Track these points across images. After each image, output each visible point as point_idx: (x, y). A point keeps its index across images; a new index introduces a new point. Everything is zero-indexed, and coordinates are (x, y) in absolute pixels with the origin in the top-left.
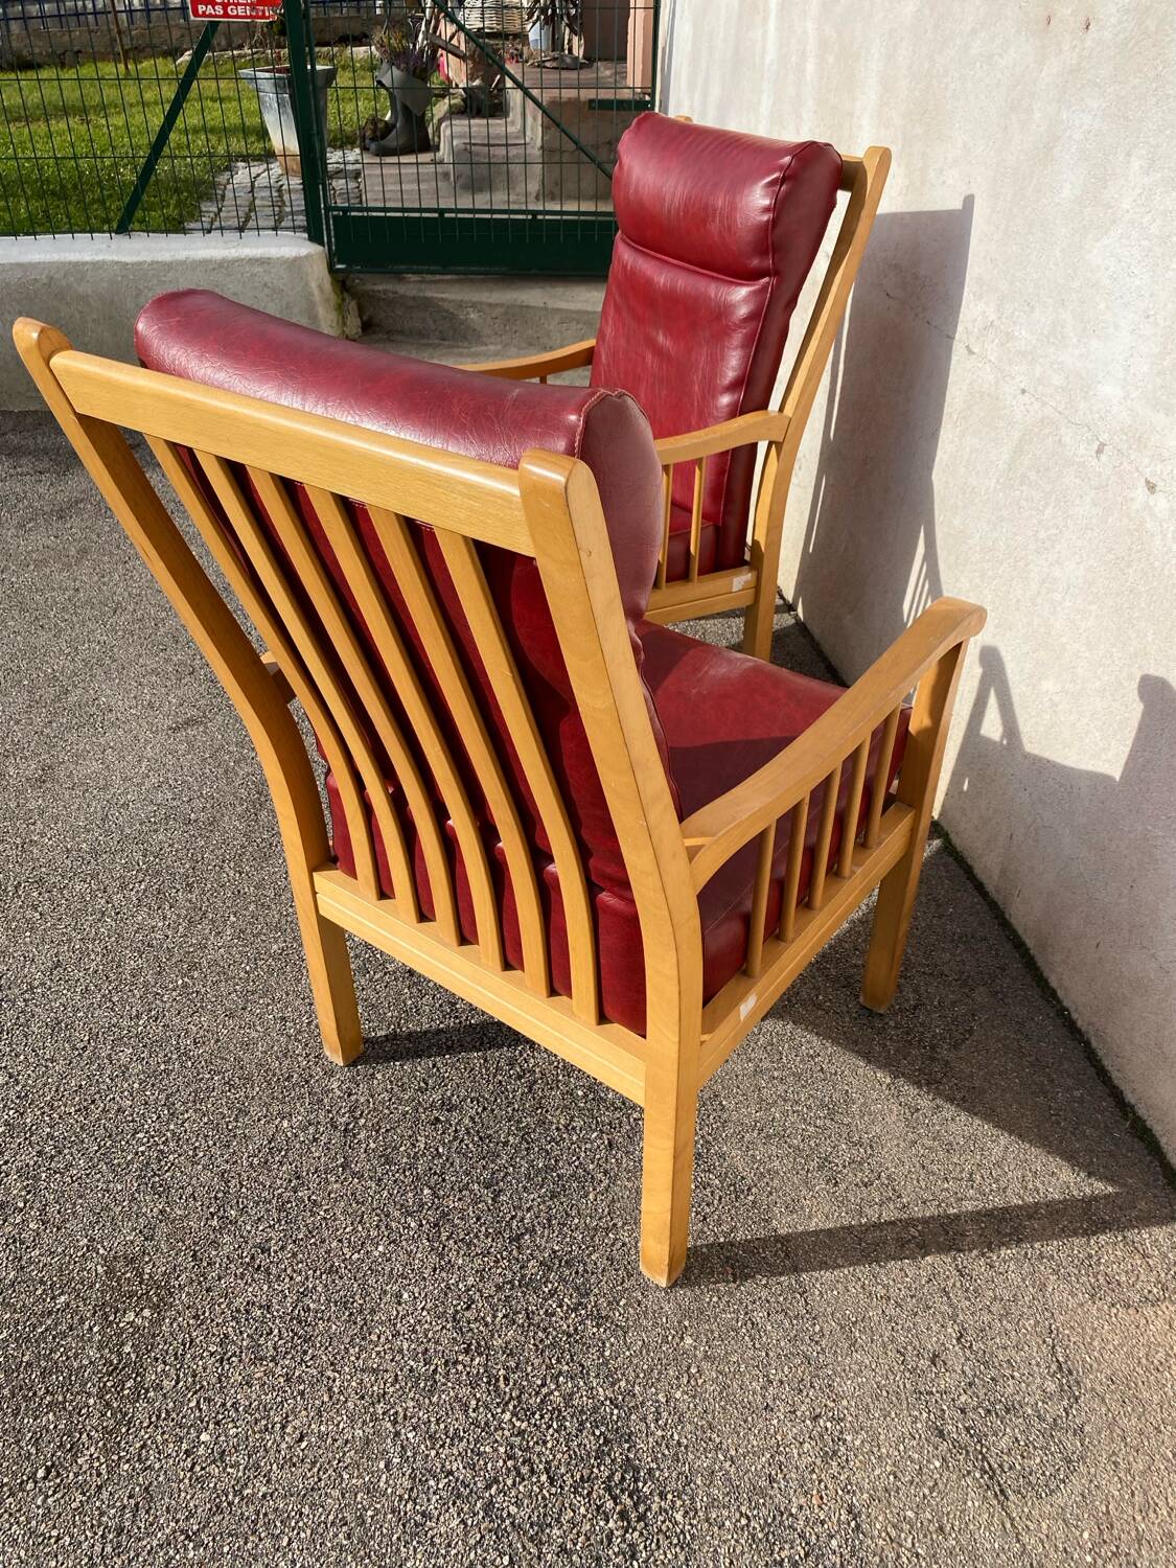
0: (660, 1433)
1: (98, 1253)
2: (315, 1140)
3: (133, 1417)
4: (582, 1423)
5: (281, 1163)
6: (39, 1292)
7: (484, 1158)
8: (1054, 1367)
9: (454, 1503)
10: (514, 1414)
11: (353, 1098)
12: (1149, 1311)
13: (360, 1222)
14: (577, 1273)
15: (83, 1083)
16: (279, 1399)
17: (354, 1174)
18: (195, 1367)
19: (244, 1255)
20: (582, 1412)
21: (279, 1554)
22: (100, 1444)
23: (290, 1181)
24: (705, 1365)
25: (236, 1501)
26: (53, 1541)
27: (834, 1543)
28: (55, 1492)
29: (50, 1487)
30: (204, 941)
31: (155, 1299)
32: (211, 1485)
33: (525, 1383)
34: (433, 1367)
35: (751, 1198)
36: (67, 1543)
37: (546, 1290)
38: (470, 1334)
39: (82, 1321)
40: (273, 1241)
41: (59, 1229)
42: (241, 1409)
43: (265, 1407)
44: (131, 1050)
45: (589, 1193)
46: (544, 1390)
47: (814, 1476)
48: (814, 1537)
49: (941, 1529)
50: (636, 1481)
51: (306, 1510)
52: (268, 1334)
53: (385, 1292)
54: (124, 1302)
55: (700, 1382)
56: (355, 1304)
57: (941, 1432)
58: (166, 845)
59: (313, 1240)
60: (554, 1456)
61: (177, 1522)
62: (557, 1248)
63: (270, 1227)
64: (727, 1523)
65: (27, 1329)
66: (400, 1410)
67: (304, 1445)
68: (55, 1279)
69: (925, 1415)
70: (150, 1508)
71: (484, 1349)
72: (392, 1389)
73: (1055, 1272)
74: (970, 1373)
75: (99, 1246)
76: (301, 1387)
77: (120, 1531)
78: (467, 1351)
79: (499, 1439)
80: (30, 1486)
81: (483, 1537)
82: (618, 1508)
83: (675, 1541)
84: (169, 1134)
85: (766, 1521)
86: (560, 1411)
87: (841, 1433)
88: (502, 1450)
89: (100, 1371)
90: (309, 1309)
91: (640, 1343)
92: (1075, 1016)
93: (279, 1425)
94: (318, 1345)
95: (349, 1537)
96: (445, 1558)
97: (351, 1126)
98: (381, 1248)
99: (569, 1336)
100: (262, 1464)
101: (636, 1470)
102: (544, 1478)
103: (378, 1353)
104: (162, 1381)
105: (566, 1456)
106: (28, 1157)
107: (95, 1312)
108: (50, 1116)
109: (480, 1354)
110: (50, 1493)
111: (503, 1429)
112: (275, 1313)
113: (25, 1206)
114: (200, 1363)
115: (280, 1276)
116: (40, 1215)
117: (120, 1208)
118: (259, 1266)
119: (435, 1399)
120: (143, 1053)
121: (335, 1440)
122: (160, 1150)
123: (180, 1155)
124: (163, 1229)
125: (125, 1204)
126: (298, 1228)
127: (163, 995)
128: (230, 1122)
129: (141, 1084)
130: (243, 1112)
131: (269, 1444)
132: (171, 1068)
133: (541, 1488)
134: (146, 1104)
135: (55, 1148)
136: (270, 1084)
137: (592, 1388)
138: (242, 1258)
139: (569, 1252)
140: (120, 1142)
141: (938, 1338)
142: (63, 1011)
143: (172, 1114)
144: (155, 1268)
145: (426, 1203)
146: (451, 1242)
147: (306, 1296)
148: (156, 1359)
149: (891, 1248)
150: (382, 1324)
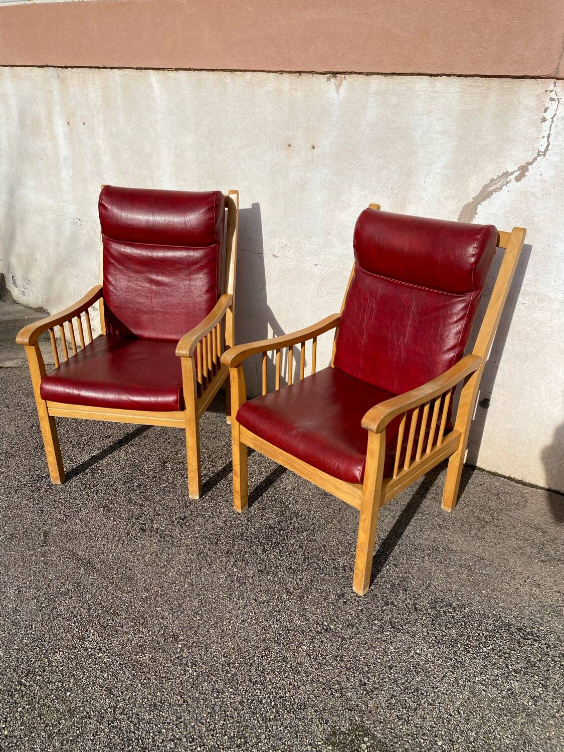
0: (512, 616)
1: (320, 745)
2: (322, 642)
4: (498, 632)
5: (324, 658)
7: (374, 599)
8: (535, 530)
9: (509, 680)
10: (485, 647)
13: (375, 648)
14: (441, 602)
15: (209, 711)
16: (438, 711)
17: (350, 639)
18: (405, 733)
20: (495, 630)
23: (336, 660)
24: (495, 593)
25: (474, 744)
30: (162, 625)
31: (361, 733)
33: (475, 638)
34: (454, 659)
35: (441, 548)
37: (442, 613)
38: (447, 642)
40: (363, 679)
42: (434, 726)
43: (438, 717)
45: (411, 582)
46: (481, 635)
50: (525, 631)
51: (489, 724)
52: (406, 701)
53: (412, 657)
54: (354, 746)
55: (499, 597)
56: (412, 668)
57: (543, 561)
58: (72, 609)
62: (427, 601)
63: (354, 677)
64: (549, 619)
66: (465, 677)
67: (462, 712)
69: (536, 560)
71: (456, 642)
72: (455, 675)
73: (507, 511)
74: (528, 545)
75: (317, 743)
78: (453, 646)
79: (492, 656)
81: (525, 678)
83: (549, 633)
84: (273, 690)
86: (491, 635)
88: (497, 657)
90: (403, 683)
93: (449, 716)
94: (422, 688)
95: (507, 716)
96: (527, 692)
97: (325, 628)
98: (392, 648)
99: (464, 617)
100: (463, 729)
101: (521, 629)
102: (513, 652)
103: (437, 671)
104: (404, 747)
105: (508, 642)
108: (217, 733)
111: (489, 653)
112: (398, 695)
114: (404, 730)
115: (381, 685)
117: (301, 727)
118: (371, 689)
119: (467, 665)
120: (212, 679)
121: (466, 702)
122: (280, 698)
123: (289, 691)
124: (326, 715)
125: (300, 724)
126: (362, 669)
127: (182, 656)
128: (286, 665)
129: (232, 688)
130: (285, 659)
131: (456, 723)
132: (233, 672)
133: (516, 655)
134: (246, 691)
135: (241, 738)
136: (277, 642)
137: (487, 623)
138: (363, 694)
139: (431, 599)
140: (261, 711)
141: (514, 543)
142: (148, 700)
143: (262, 684)
144: (345, 727)
145: (381, 625)
146: (404, 627)
147: (397, 681)
148: (392, 745)
149: (480, 533)
150: (426, 664)
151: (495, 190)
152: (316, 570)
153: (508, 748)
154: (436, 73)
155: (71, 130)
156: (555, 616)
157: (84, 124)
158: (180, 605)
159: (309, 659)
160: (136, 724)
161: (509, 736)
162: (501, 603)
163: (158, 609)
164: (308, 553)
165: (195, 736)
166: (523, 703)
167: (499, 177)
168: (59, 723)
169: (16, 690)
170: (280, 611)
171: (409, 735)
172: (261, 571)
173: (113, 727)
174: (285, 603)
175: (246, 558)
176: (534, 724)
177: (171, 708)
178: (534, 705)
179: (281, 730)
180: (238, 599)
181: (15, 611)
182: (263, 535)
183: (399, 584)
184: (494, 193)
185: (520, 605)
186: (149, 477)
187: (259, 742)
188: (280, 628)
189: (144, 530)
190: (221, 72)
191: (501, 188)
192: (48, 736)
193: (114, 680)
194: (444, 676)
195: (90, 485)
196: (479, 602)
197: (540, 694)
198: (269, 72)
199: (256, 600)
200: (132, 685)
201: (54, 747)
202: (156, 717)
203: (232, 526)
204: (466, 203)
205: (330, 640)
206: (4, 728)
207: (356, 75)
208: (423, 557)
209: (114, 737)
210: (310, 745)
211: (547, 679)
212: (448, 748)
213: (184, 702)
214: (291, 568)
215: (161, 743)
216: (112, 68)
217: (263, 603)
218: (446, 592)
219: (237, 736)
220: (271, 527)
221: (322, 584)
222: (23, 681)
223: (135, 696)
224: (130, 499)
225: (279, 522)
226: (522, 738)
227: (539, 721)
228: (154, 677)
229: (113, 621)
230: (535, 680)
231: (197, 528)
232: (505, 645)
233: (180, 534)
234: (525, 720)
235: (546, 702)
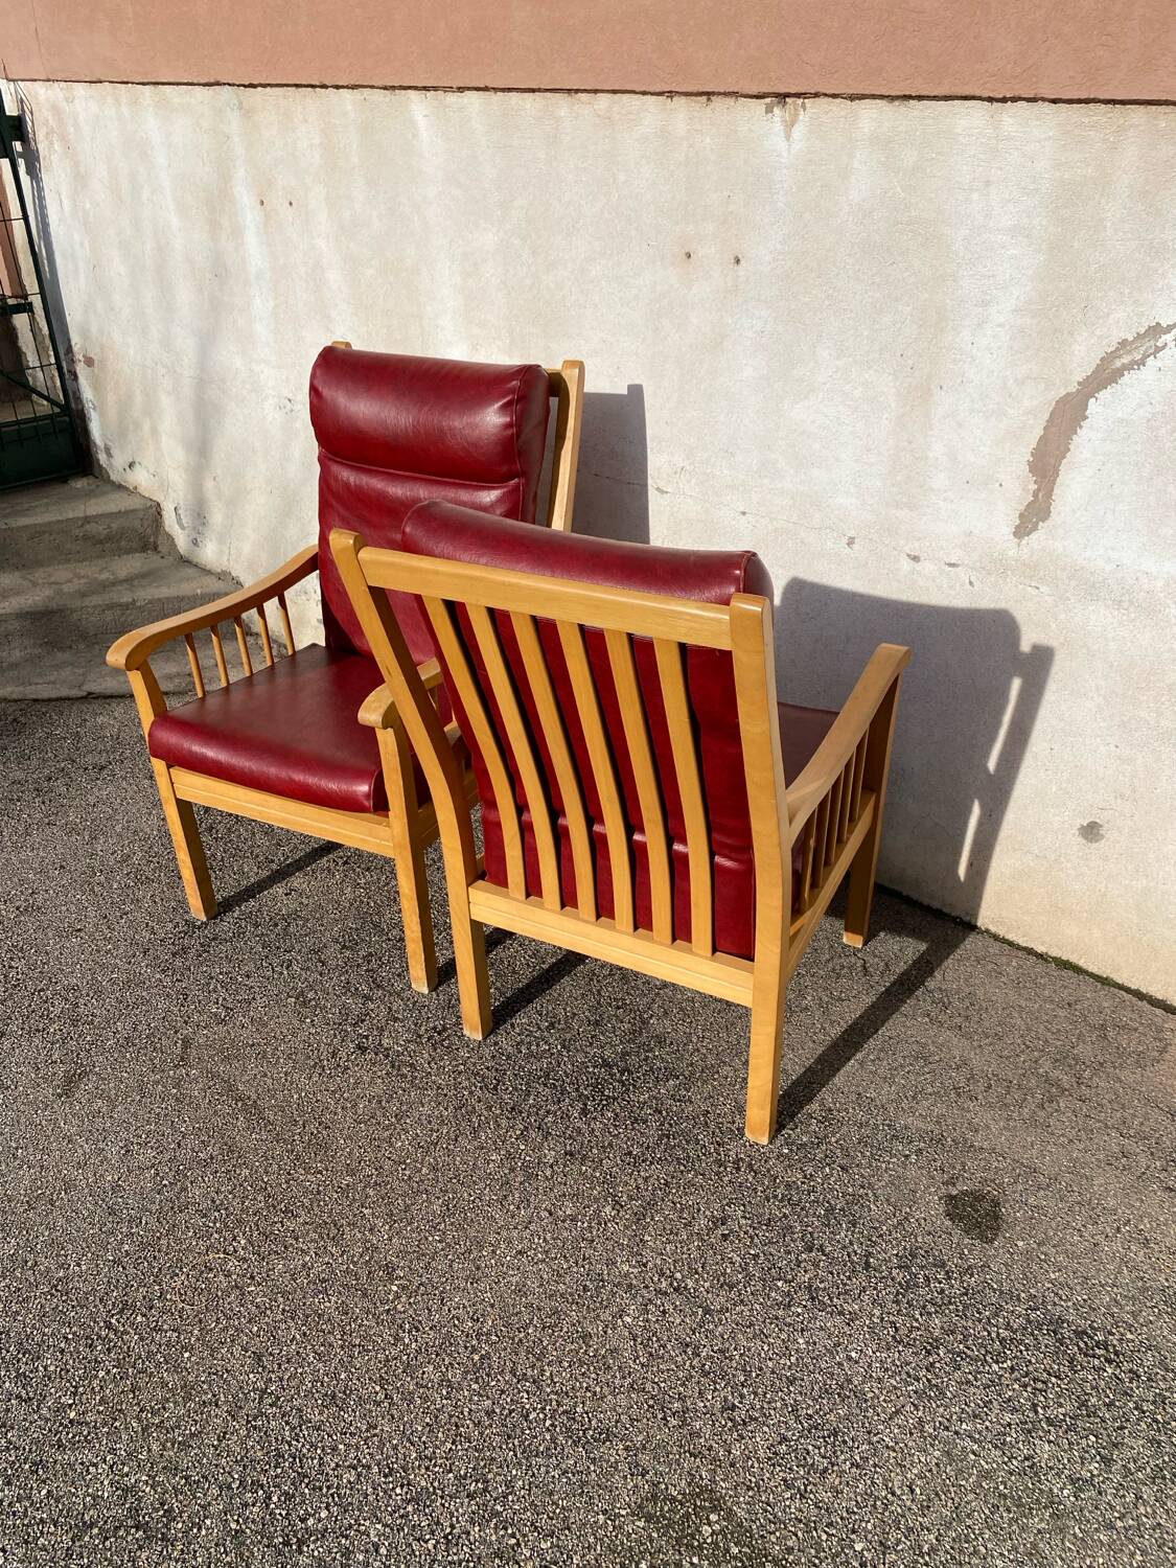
1: (623, 1516)
2: (664, 1312)
4: (1032, 1334)
5: (661, 1346)
7: (784, 1236)
9: (1033, 1437)
10: (997, 1362)
11: (650, 1265)
13: (767, 1337)
14: (923, 1256)
15: (428, 1420)
16: (869, 1482)
17: (720, 1312)
18: (793, 1516)
19: (723, 1423)
20: (1025, 1329)
21: (989, 1559)
23: (685, 1352)
24: (1044, 1249)
30: (368, 1244)
31: (707, 1504)
33: (980, 1341)
34: (924, 1379)
35: (949, 1139)
37: (922, 1280)
38: (918, 1342)
40: (730, 1398)
42: (855, 1509)
43: (866, 1494)
45: (869, 1206)
46: (994, 1335)
47: (1153, 1259)
50: (1092, 1338)
51: (969, 1522)
52: (808, 1453)
53: (840, 1364)
54: (689, 1526)
55: (1052, 1259)
56: (834, 1387)
58: (213, 1194)
59: (754, 1375)
60: (1043, 1364)
62: (895, 1252)
63: (714, 1391)
64: (1151, 1318)
66: (940, 1419)
67: (918, 1491)
69: (1155, 1186)
71: (936, 1343)
72: (920, 1413)
73: (1115, 1068)
74: (1145, 1149)
75: (617, 1511)
76: (871, 1462)
78: (929, 1353)
79: (1007, 1382)
81: (1067, 1439)
82: (1102, 1359)
83: (1144, 1349)
84: (553, 1397)
86: (1015, 1339)
87: (1136, 1227)
88: (1016, 1386)
90: (810, 1416)
91: (1002, 1266)
93: (889, 1496)
94: (846, 1430)
95: (1010, 1512)
96: (1066, 1469)
97: (676, 1284)
98: (801, 1341)
99: (967, 1295)
100: (912, 1525)
101: (1085, 1332)
102: (1054, 1380)
103: (885, 1401)
104: (785, 1544)
105: (1048, 1358)
106: (463, 1508)
107: (679, 1551)
108: (435, 1466)
109: (938, 1348)
111: (1002, 1376)
112: (794, 1438)
113: (518, 1540)
114: (793, 1510)
115: (765, 1414)
116: (539, 1534)
117: (594, 1475)
118: (743, 1420)
119: (949, 1395)
120: (444, 1360)
121: (930, 1471)
122: (563, 1413)
123: (583, 1403)
124: (644, 1459)
125: (592, 1469)
126: (734, 1376)
127: (395, 1308)
128: (586, 1351)
129: (477, 1382)
130: (586, 1337)
131: (899, 1511)
132: (483, 1352)
133: (1059, 1386)
134: (503, 1392)
135: (477, 1481)
136: (577, 1303)
137: (1013, 1312)
138: (725, 1426)
139: (905, 1248)
140: (523, 1433)
141: (1114, 1143)
142: (322, 1385)
143: (534, 1382)
144: (677, 1486)
145: (789, 1291)
146: (835, 1300)
147: (797, 1410)
148: (762, 1537)
149: (1042, 1113)
150: (863, 1382)
151: (1129, 367)
152: (679, 1163)
154: (1001, 96)
155: (268, 217)
156: (1167, 1313)
157: (291, 204)
158: (407, 1208)
159: (632, 1343)
160: (295, 1428)
161: (1006, 1553)
162: (1054, 1272)
163: (366, 1212)
164: (671, 1125)
165: (395, 1466)
166: (1051, 1490)
167: (1139, 336)
168: (164, 1408)
169: (99, 1337)
170: (593, 1241)
171: (800, 1521)
172: (571, 1155)
173: (255, 1428)
174: (606, 1224)
175: (546, 1124)
176: (1064, 1537)
177: (361, 1405)
178: (1075, 1496)
179: (554, 1477)
180: (518, 1208)
181: (116, 1188)
182: (587, 1080)
183: (842, 1210)
184: (1125, 373)
185: (1093, 1281)
186: (389, 940)
187: (511, 1493)
188: (588, 1275)
189: (362, 1049)
190: (548, 94)
191: (1142, 363)
192: (142, 1429)
193: (269, 1339)
194: (897, 1412)
195: (278, 948)
196: (1006, 1265)
197: (1093, 1475)
198: (644, 93)
199: (551, 1214)
200: (298, 1352)
201: (150, 1450)
202: (331, 1420)
203: (531, 1054)
204: (1062, 393)
205: (681, 1311)
206: (70, 1405)
207: (826, 99)
208: (907, 1156)
209: (253, 1447)
210: (605, 1512)
211: (1115, 1445)
212: (873, 1559)
213: (386, 1398)
214: (630, 1153)
215: (334, 1470)
216: (337, 87)
217: (563, 1221)
218: (940, 1237)
219: (471, 1477)
220: (606, 1064)
221: (686, 1194)
222: (113, 1321)
223: (301, 1374)
224: (348, 983)
225: (625, 1054)
226: (1032, 1560)
227: (1077, 1531)
228: (340, 1342)
229: (283, 1226)
230: (1088, 1445)
231: (464, 1053)
232: (1039, 1362)
233: (429, 1063)
234: (1048, 1524)
235: (1100, 1493)
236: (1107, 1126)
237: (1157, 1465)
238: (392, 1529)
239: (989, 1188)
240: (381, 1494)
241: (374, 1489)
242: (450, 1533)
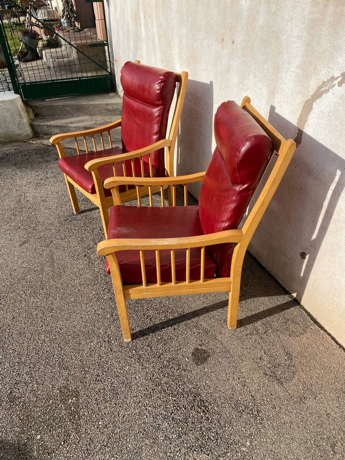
0: (206, 392)
1: (56, 388)
2: (101, 346)
3: (80, 424)
4: (188, 394)
5: (94, 354)
6: (44, 401)
7: (145, 340)
8: (286, 353)
9: (165, 420)
10: (172, 397)
11: (107, 333)
12: (302, 336)
13: (120, 363)
14: (176, 361)
15: (34, 347)
16: (115, 409)
17: (114, 352)
18: (91, 408)
19: (94, 378)
20: (187, 392)
22: (75, 432)
23: (99, 358)
24: (212, 374)
25: (113, 435)
26: (72, 457)
27: (250, 404)
28: (68, 446)
29: (66, 446)
30: (52, 302)
31: (75, 395)
32: (106, 433)
33: (172, 389)
34: (149, 392)
35: (210, 333)
36: (76, 457)
37: (170, 367)
38: (156, 382)
39: (58, 405)
40: (100, 373)
41: (43, 385)
42: (107, 414)
43: (112, 412)
44: (44, 335)
45: (173, 342)
46: (177, 390)
47: (242, 391)
48: (246, 404)
49: (271, 394)
50: (204, 403)
51: (131, 432)
52: (107, 395)
53: (132, 378)
54: (67, 398)
55: (212, 378)
56: (126, 383)
57: (266, 374)
58: (31, 279)
59: (110, 370)
60: (184, 403)
61: (101, 444)
62: (170, 357)
63: (98, 370)
64: (226, 406)
65: (45, 411)
66: (145, 403)
67: (125, 418)
68: (47, 397)
69: (262, 371)
70: (93, 443)
71: (160, 384)
72: (141, 399)
73: (281, 333)
74: (269, 360)
75: (55, 386)
76: (120, 405)
77: (87, 450)
79: (170, 403)
80: (61, 447)
81: (174, 425)
82: (202, 410)
83: (217, 414)
84: (63, 354)
85: (234, 403)
86: (182, 393)
87: (245, 380)
88: (172, 405)
89: (68, 416)
90: (115, 387)
91: (195, 373)
92: (271, 273)
93: (117, 415)
94: (120, 394)
95: (143, 435)
96: (167, 432)
97: (109, 340)
98: (127, 368)
99: (179, 376)
100: (117, 425)
101: (203, 401)
102: (183, 409)
103: (135, 392)
104: (84, 413)
105: (187, 403)
106: (27, 369)
107: (61, 402)
108: (28, 357)
109: (160, 386)
110: (67, 447)
111: (171, 401)
112: (107, 390)
114: (92, 406)
115: (105, 381)
116: (36, 383)
117: (57, 375)
118: (99, 380)
119: (152, 399)
121: (132, 415)
122: (62, 359)
123: (67, 359)
124: (70, 378)
126: (105, 369)
127: (47, 319)
128: (77, 347)
129: (50, 343)
130: (80, 344)
131: (117, 420)
132: (56, 337)
133: (183, 411)
134: (53, 348)
135: (33, 365)
137: (188, 386)
139: (173, 357)
140: (50, 359)
141: (260, 354)
142: (21, 329)
143: (61, 349)
145: (135, 354)
147: (113, 384)
148: (81, 409)
149: (245, 337)
150: (134, 385)
151: (325, 92)
153: (126, 448)
155: (146, 21)
157: (149, 17)
159: (89, 350)
161: (133, 444)
162: (209, 381)
165: (21, 354)
166: (158, 435)
167: (328, 80)
170: (99, 322)
172: (111, 299)
174: (105, 319)
176: (151, 449)
177: (24, 337)
178: (163, 441)
179: (49, 372)
180: (89, 307)
181: (15, 270)
183: (165, 340)
185: (218, 389)
187: (38, 371)
188: (92, 329)
189: (85, 256)
191: (328, 91)
193: (18, 315)
194: (136, 396)
195: (86, 225)
197: (172, 438)
199: (95, 311)
200: (22, 320)
202: (17, 338)
204: (307, 99)
205: (105, 347)
208: (195, 333)
210: (53, 385)
211: (185, 434)
213: (30, 338)
215: (9, 348)
217: (96, 314)
218: (185, 358)
219: (33, 363)
223: (19, 325)
226: (138, 449)
227: (156, 449)
228: (31, 322)
230: (178, 430)
233: (97, 265)
234: (150, 443)
235: (170, 444)
236: (262, 349)
237: (192, 445)
238: (10, 367)
239: (210, 351)
240: (14, 358)
241: (13, 356)
242: (20, 373)
